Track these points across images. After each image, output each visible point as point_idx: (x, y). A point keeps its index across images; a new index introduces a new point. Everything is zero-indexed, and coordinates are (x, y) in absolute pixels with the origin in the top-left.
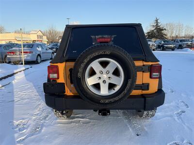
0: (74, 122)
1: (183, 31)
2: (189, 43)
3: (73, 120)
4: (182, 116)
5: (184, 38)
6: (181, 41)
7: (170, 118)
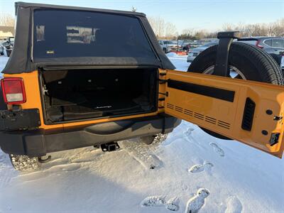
0: (52, 172)
1: (165, 29)
2: (175, 46)
3: (50, 169)
4: (192, 135)
5: (166, 38)
6: (165, 43)
7: (180, 140)
